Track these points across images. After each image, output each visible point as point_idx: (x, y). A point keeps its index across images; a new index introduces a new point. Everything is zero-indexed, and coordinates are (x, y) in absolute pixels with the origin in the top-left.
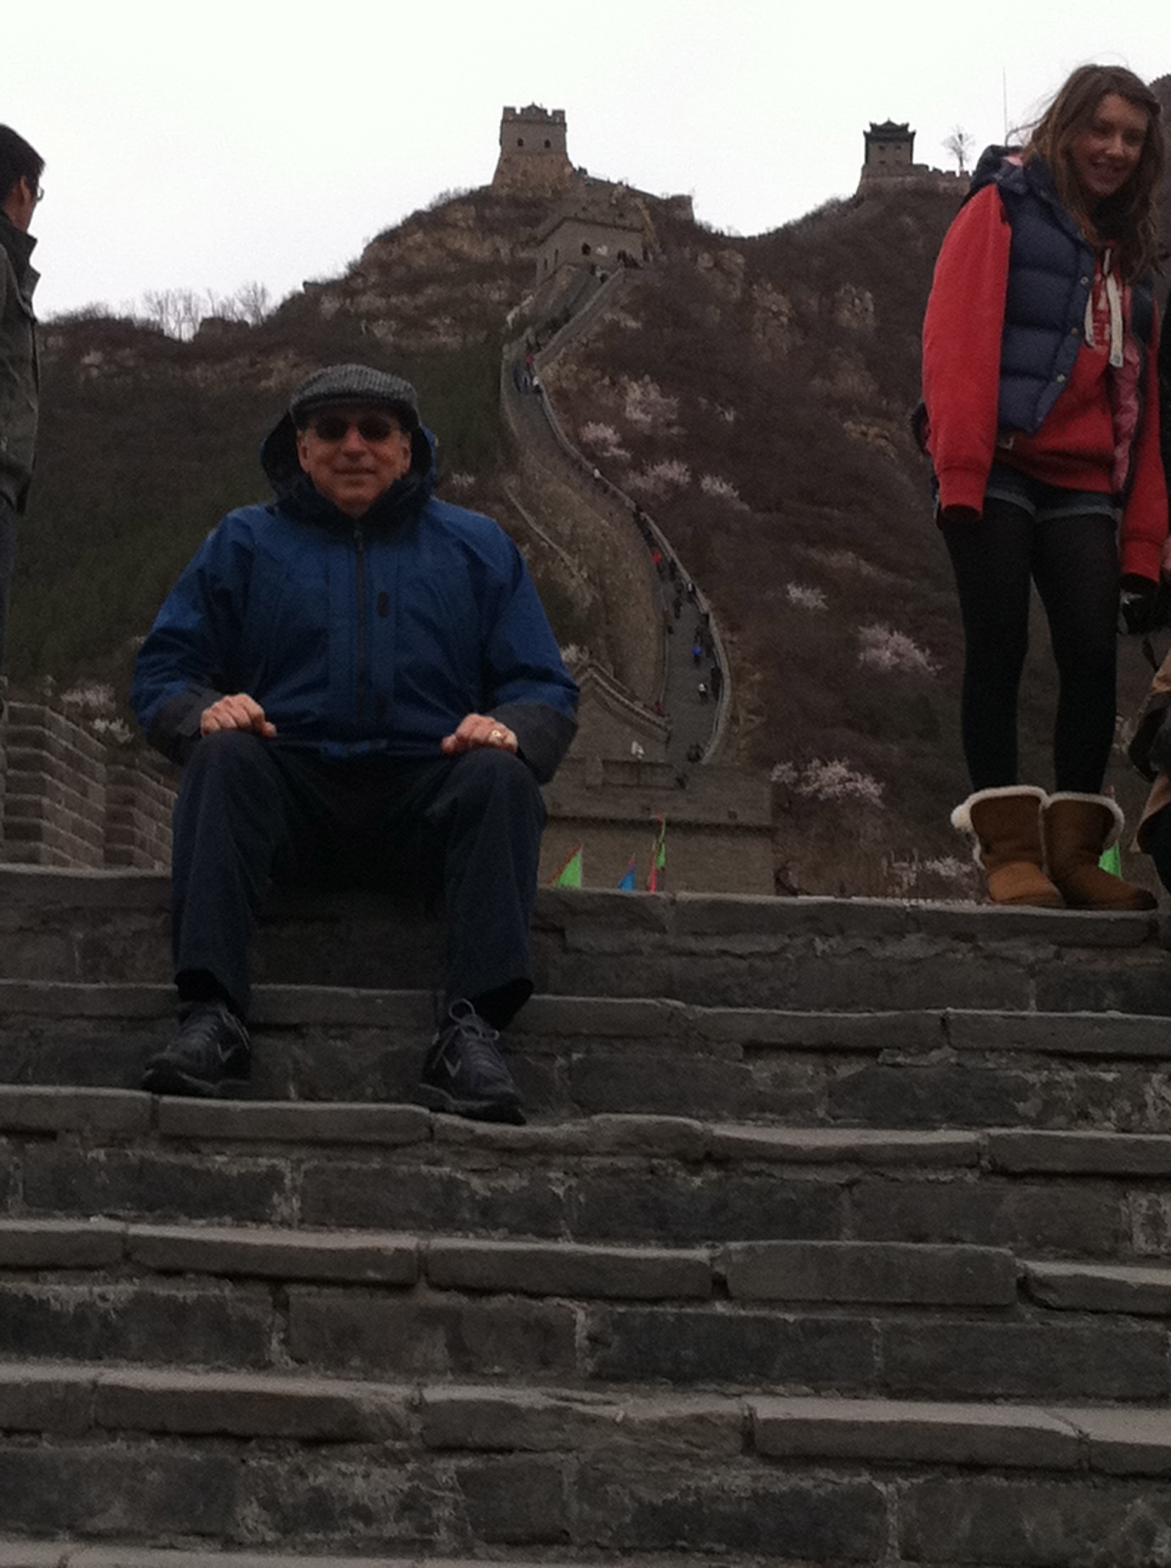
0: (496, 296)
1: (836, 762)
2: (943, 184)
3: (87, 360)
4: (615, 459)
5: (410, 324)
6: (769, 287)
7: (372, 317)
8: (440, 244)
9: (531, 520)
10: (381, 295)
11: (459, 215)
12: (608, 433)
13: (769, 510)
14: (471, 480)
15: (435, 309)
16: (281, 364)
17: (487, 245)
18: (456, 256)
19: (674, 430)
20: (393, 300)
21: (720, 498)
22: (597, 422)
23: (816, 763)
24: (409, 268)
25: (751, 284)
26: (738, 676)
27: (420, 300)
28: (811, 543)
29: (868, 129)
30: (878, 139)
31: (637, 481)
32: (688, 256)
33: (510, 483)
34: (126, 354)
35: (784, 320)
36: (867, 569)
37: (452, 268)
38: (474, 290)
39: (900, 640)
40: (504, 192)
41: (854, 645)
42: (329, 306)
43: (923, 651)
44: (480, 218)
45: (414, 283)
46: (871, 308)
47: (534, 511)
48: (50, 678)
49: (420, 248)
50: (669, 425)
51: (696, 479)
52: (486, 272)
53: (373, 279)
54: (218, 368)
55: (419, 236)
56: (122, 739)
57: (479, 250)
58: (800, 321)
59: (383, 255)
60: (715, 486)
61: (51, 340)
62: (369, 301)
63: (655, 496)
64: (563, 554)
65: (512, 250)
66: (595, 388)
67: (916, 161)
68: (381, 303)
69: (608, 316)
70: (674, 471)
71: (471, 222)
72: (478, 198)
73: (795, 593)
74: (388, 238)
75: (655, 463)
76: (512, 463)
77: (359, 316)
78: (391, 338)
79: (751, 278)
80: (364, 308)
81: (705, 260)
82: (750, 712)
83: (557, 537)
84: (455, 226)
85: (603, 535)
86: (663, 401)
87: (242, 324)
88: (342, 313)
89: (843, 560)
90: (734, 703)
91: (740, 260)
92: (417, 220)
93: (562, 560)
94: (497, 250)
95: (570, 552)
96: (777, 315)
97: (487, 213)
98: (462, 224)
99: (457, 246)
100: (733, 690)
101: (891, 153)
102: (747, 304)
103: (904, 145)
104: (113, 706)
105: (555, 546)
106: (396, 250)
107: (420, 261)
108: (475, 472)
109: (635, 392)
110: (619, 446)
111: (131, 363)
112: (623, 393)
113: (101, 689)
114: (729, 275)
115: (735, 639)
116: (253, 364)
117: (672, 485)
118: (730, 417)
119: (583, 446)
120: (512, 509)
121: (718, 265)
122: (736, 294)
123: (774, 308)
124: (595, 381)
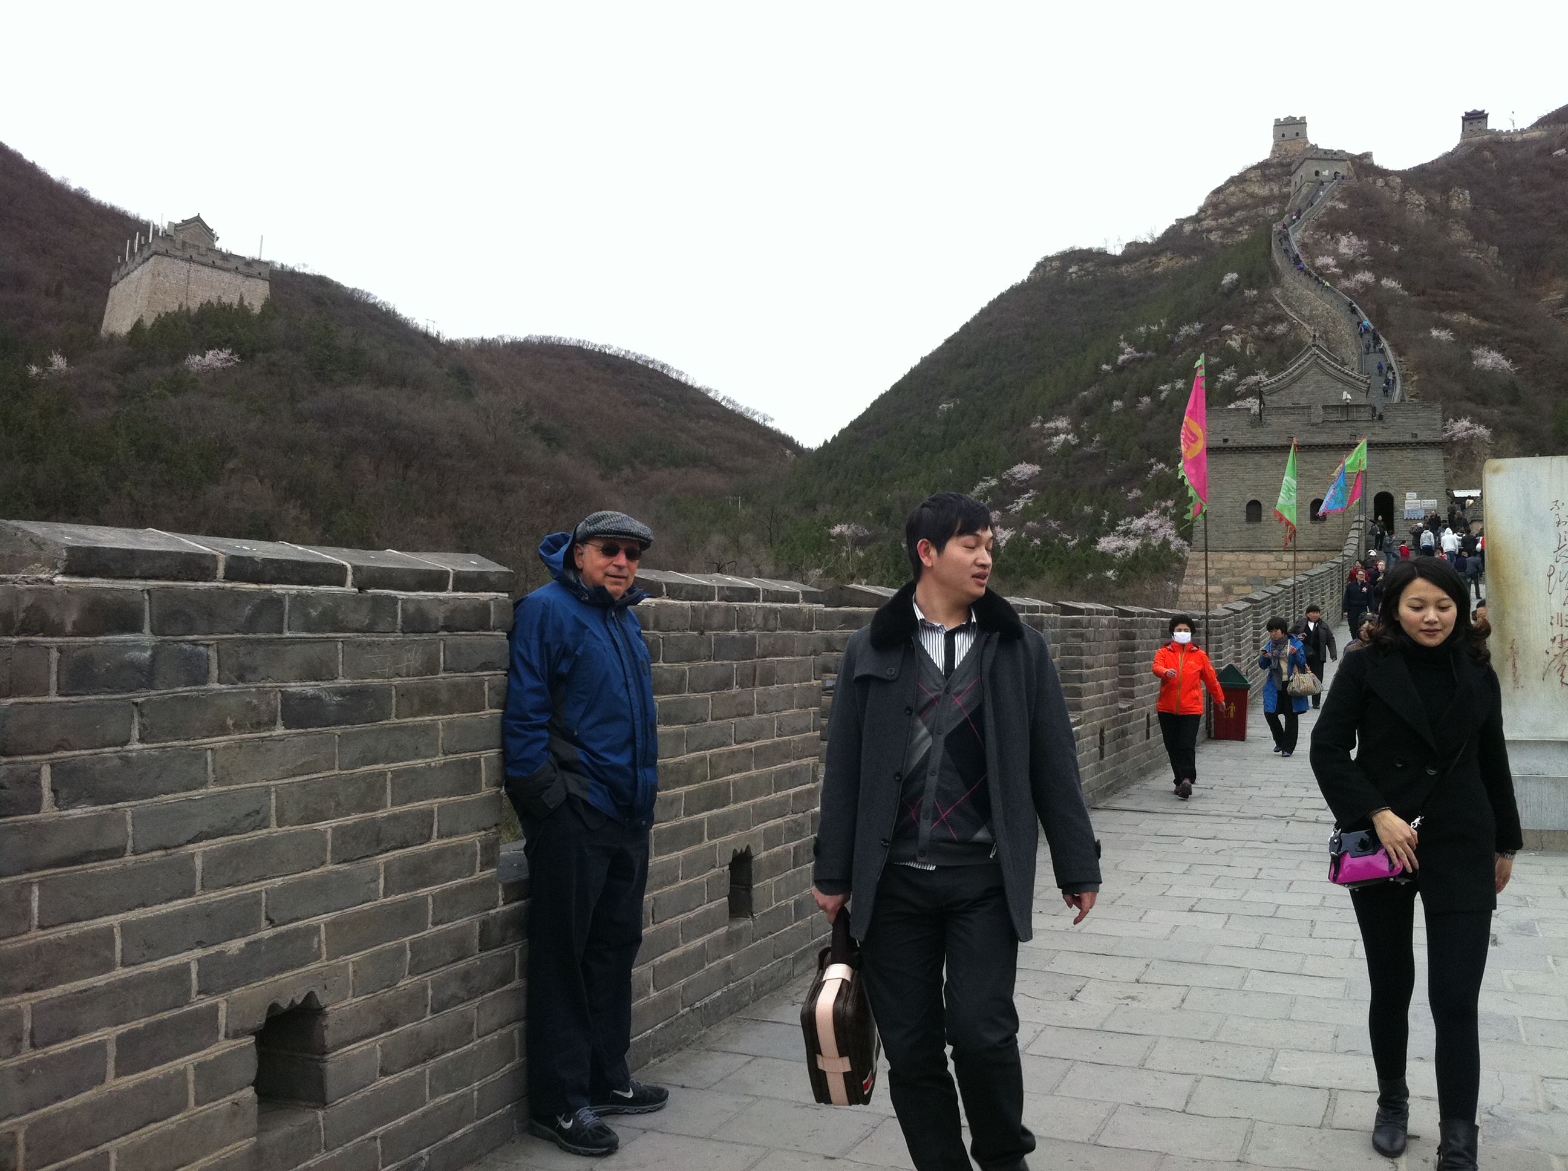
0: (1272, 212)
1: (1463, 419)
2: (1504, 138)
3: (1071, 270)
4: (1333, 274)
5: (1229, 231)
6: (1414, 193)
7: (1209, 231)
8: (1243, 191)
9: (1287, 310)
10: (1213, 220)
11: (1252, 175)
12: (1330, 261)
13: (1419, 295)
14: (1255, 292)
15: (1241, 222)
16: (1164, 259)
17: (1267, 187)
18: (1252, 195)
19: (1366, 258)
20: (1220, 221)
21: (1392, 289)
22: (1323, 256)
23: (1451, 420)
24: (1227, 204)
25: (1404, 192)
26: (1405, 379)
27: (1233, 219)
28: (1442, 310)
29: (1464, 115)
30: (1469, 119)
31: (1346, 283)
32: (1371, 181)
33: (1277, 292)
34: (1090, 266)
35: (1423, 208)
36: (1474, 321)
37: (1249, 201)
38: (1261, 210)
39: (1495, 355)
40: (1275, 161)
41: (1470, 357)
42: (1188, 228)
43: (1508, 360)
44: (1264, 175)
45: (1230, 212)
46: (1469, 198)
47: (1289, 305)
48: (1040, 417)
49: (1233, 194)
50: (1363, 255)
51: (1378, 280)
52: (1266, 201)
53: (1209, 212)
54: (1133, 266)
55: (1232, 189)
56: (1073, 443)
57: (1263, 191)
58: (1431, 208)
59: (1215, 200)
60: (1389, 283)
61: (1054, 264)
62: (1208, 223)
63: (1355, 291)
64: (1305, 325)
65: (1280, 189)
66: (1323, 242)
67: (1489, 127)
68: (1213, 223)
69: (1329, 204)
70: (1367, 277)
71: (1259, 178)
72: (1263, 166)
73: (1435, 333)
74: (1218, 191)
75: (1355, 274)
76: (1277, 283)
77: (1203, 232)
78: (1218, 240)
79: (1405, 189)
80: (1205, 227)
81: (1380, 182)
82: (1412, 397)
83: (1302, 317)
84: (1251, 181)
85: (1328, 313)
86: (1359, 243)
87: (1145, 243)
88: (1194, 231)
89: (1461, 317)
90: (1402, 391)
91: (1399, 180)
92: (1232, 181)
93: (1305, 328)
94: (1272, 190)
95: (1309, 324)
96: (1419, 206)
97: (1267, 172)
98: (1254, 179)
99: (1252, 190)
100: (1402, 386)
101: (1476, 125)
102: (1402, 202)
103: (1483, 121)
104: (1070, 427)
105: (1302, 323)
106: (1221, 197)
107: (1233, 200)
108: (1258, 288)
109: (1344, 241)
110: (1335, 267)
111: (1091, 269)
112: (1337, 242)
113: (1064, 419)
114: (1393, 189)
115: (1402, 359)
116: (1150, 261)
117: (1365, 284)
118: (1396, 249)
119: (1316, 269)
120: (1277, 305)
121: (1387, 184)
122: (1397, 197)
123: (1417, 202)
124: (1323, 237)
